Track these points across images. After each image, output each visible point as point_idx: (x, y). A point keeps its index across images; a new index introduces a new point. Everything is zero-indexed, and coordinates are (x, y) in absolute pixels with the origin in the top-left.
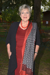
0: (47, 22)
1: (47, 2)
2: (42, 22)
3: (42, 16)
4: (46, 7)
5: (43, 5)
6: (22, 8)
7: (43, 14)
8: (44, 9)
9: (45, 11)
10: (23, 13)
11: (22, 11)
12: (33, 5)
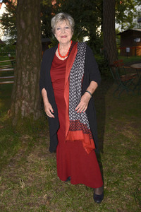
0: (128, 50)
1: (125, 16)
2: (119, 51)
3: (118, 40)
4: (125, 24)
5: (119, 22)
7: (119, 36)
8: (122, 28)
9: (123, 30)
12: (102, 24)
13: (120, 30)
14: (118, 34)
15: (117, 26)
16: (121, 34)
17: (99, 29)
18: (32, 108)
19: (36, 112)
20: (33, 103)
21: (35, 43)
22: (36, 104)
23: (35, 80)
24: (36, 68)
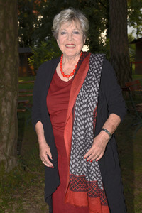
2: (134, 67)
3: (132, 50)
5: (133, 25)
6: (60, 18)
7: (134, 45)
8: (137, 34)
9: (140, 37)
10: (63, 33)
11: (63, 27)
12: (107, 27)
13: (135, 36)
14: (132, 43)
15: (130, 30)
16: (135, 41)
17: (104, 34)
18: (4, 154)
19: (8, 159)
20: (4, 146)
21: (10, 56)
22: (9, 148)
23: (9, 111)
24: (10, 93)
